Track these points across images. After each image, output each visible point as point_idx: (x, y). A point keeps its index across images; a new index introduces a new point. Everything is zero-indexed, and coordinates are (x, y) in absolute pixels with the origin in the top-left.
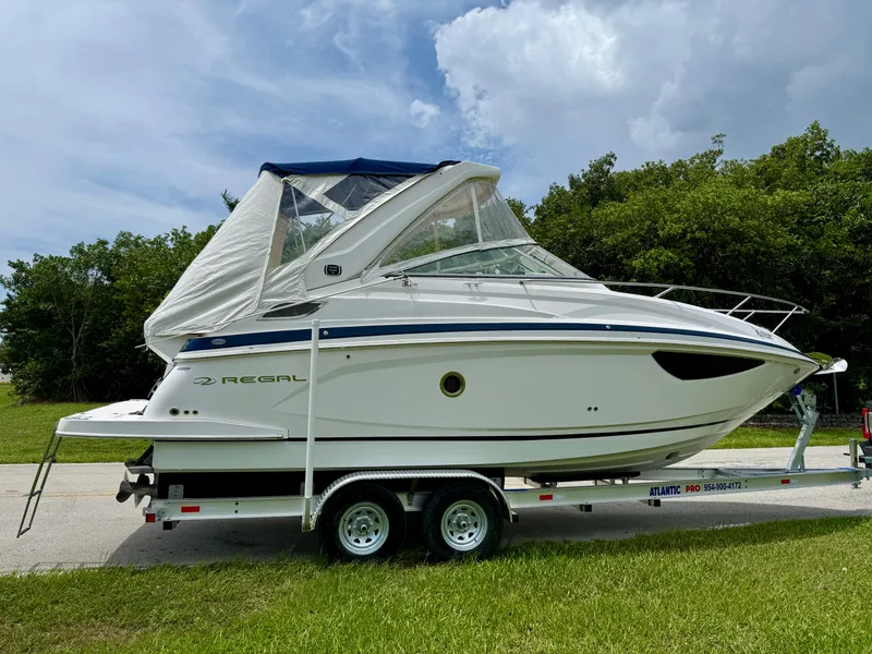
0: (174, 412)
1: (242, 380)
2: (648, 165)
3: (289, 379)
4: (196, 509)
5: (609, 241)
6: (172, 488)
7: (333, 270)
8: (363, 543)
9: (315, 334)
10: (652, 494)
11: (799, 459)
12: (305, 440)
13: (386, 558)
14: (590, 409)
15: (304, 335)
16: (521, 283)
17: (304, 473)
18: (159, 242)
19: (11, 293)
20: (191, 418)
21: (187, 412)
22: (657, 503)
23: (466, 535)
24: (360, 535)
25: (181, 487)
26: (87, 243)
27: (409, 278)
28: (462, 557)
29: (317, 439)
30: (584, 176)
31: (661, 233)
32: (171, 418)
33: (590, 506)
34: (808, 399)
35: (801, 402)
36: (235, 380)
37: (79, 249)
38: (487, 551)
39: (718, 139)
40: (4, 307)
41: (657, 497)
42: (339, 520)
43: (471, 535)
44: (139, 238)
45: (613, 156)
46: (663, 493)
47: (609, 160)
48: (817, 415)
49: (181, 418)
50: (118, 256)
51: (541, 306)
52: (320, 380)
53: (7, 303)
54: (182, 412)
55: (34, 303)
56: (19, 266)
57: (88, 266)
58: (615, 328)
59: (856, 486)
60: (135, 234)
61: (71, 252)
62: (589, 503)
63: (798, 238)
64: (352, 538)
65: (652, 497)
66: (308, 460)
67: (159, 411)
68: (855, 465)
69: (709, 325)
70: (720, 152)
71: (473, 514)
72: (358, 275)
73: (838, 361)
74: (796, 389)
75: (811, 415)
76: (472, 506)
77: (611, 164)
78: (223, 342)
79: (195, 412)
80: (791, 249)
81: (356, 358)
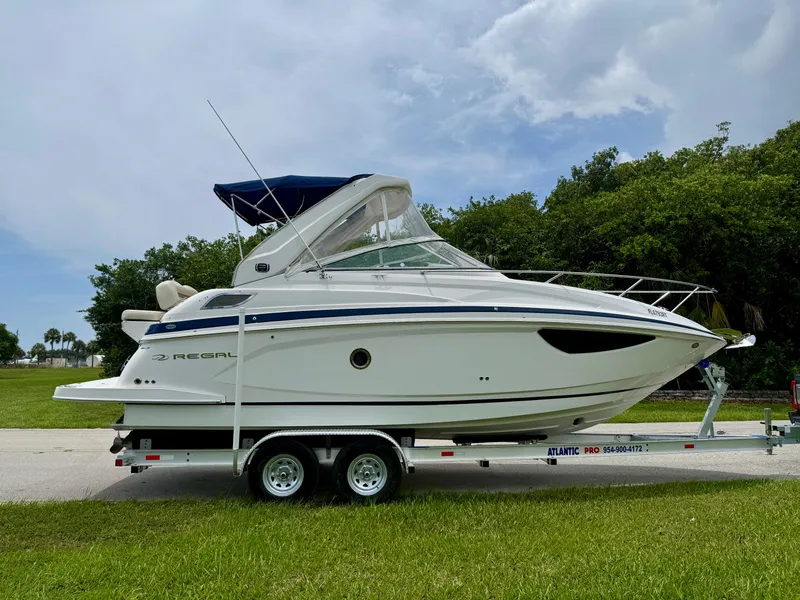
0: (138, 381)
1: (189, 356)
2: (650, 154)
3: (225, 355)
4: (157, 458)
5: (600, 230)
6: (143, 441)
7: (262, 268)
8: (283, 487)
9: (242, 320)
10: (550, 454)
11: (709, 426)
12: (233, 404)
13: (299, 499)
14: (481, 378)
15: (234, 321)
16: (423, 274)
17: (232, 431)
18: (219, 244)
19: (100, 291)
20: (150, 386)
21: (147, 382)
22: (554, 462)
23: (370, 484)
24: (282, 481)
25: (150, 441)
26: (157, 248)
27: (325, 273)
28: (363, 500)
29: (243, 404)
30: (587, 167)
31: (646, 221)
32: (135, 386)
33: (487, 462)
34: (715, 371)
35: (709, 374)
36: (183, 357)
37: (151, 253)
38: (384, 497)
39: (723, 126)
40: (94, 302)
41: (555, 457)
42: (262, 468)
43: (374, 483)
44: (202, 241)
45: (615, 150)
46: (561, 453)
47: (611, 154)
48: (726, 386)
49: (143, 386)
50: (180, 258)
51: (437, 293)
52: (246, 359)
53: (97, 299)
54: (143, 382)
55: (116, 300)
56: (104, 269)
57: (157, 267)
58: (502, 310)
59: (770, 452)
60: (200, 239)
61: (146, 255)
62: (487, 459)
63: (786, 220)
64: (275, 483)
65: (550, 457)
66: (236, 420)
67: (127, 380)
68: (770, 434)
69: (596, 305)
70: (726, 139)
71: (376, 466)
72: (283, 271)
73: (747, 336)
74: (704, 363)
75: (721, 386)
76: (375, 459)
77: (613, 157)
78: (174, 326)
79: (153, 382)
80: (775, 230)
81: (280, 338)
